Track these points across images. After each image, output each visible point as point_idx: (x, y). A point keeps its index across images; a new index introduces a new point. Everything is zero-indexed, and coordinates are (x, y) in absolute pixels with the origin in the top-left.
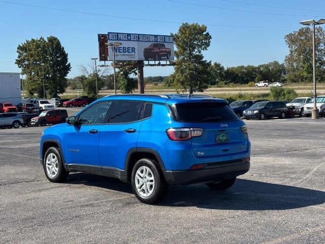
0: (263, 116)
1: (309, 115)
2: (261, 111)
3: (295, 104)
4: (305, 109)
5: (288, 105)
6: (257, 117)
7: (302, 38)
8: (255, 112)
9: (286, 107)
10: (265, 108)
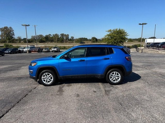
0: (12, 53)
1: (26, 52)
2: (11, 52)
3: (20, 49)
4: (24, 51)
5: (19, 49)
6: (10, 53)
7: (5, 30)
8: (10, 52)
9: (18, 50)
10: (12, 50)
